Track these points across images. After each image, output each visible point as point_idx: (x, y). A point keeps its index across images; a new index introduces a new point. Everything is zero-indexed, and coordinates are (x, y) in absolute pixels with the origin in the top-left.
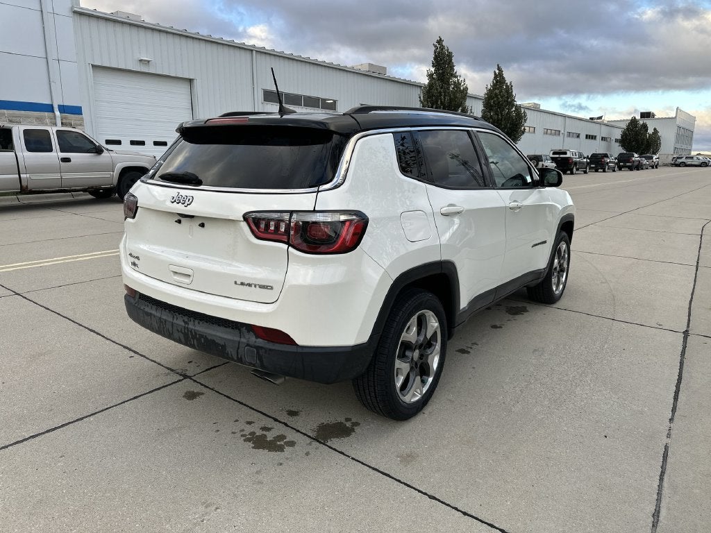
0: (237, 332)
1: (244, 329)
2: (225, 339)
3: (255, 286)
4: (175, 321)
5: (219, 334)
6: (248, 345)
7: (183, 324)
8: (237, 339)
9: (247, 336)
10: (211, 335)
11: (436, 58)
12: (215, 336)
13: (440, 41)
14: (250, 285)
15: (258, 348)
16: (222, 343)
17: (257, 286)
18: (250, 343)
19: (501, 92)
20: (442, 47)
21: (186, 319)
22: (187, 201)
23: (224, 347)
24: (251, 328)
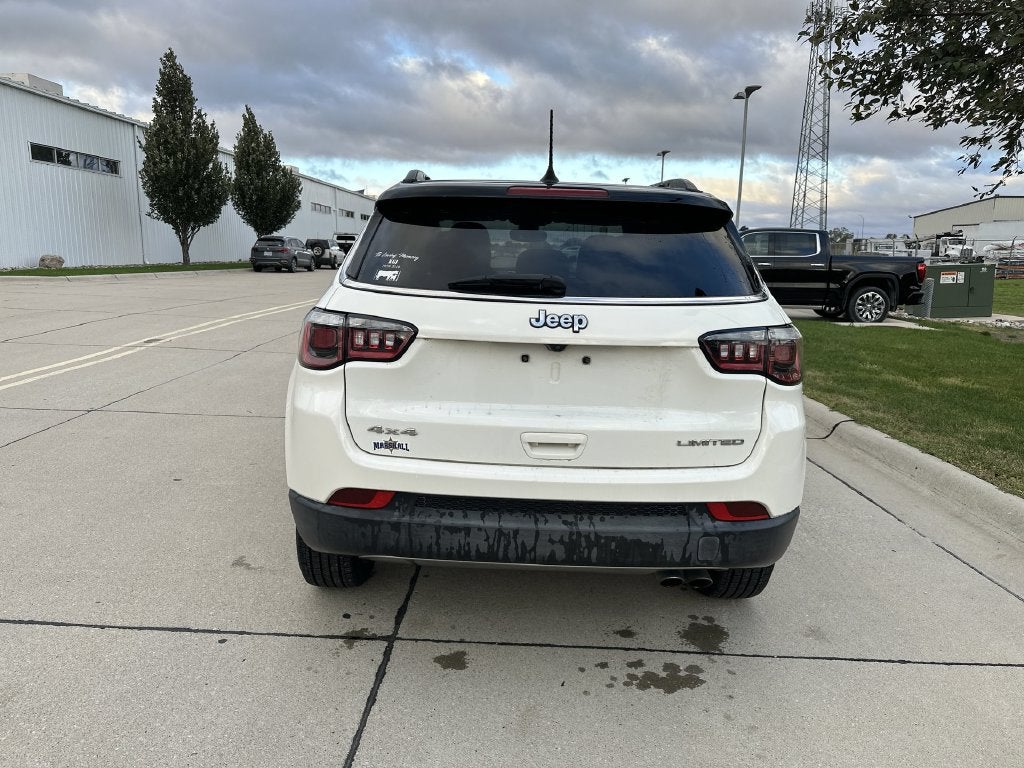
0: (683, 518)
1: (693, 513)
2: (660, 534)
3: (715, 443)
4: (541, 526)
5: (648, 529)
6: (706, 534)
7: (564, 527)
8: (684, 529)
9: (699, 521)
10: (631, 533)
11: (163, 82)
12: (641, 533)
13: (170, 56)
14: (705, 443)
15: (722, 535)
16: (653, 541)
17: (718, 443)
18: (709, 530)
19: (258, 145)
20: (175, 67)
21: (570, 518)
22: (576, 324)
23: (659, 547)
24: (704, 508)
